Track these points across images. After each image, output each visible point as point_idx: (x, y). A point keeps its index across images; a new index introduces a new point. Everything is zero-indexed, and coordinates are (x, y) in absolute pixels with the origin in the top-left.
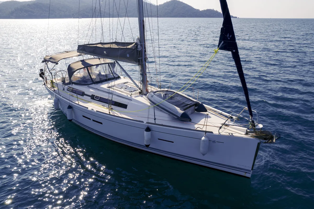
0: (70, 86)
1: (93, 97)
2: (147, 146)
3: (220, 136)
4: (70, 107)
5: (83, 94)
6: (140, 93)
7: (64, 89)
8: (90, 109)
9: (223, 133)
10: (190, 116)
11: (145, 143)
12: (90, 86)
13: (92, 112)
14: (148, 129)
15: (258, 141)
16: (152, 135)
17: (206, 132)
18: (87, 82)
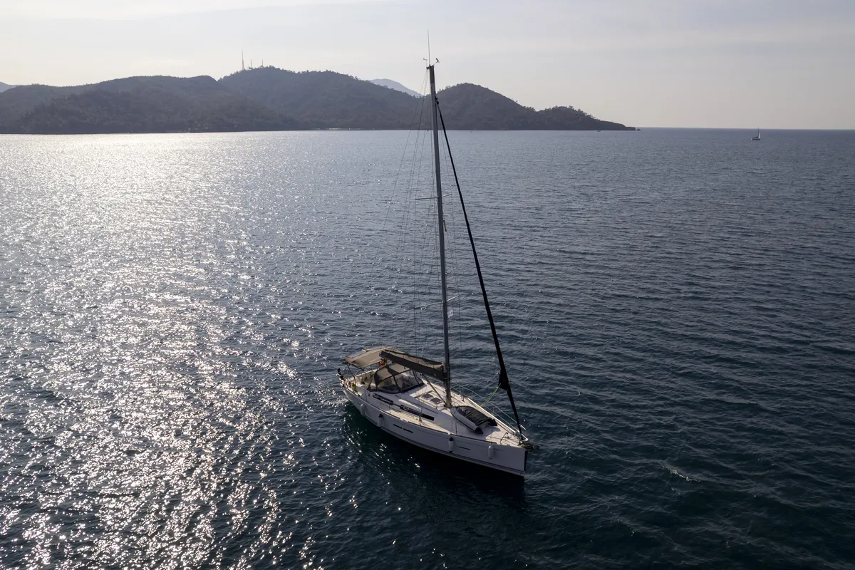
0: (377, 393)
1: (402, 408)
2: (451, 452)
3: (501, 446)
4: (381, 416)
5: (391, 403)
6: (445, 406)
7: (369, 395)
8: (402, 419)
9: (503, 444)
10: (483, 430)
11: (450, 450)
12: (398, 394)
13: (404, 422)
14: (451, 439)
15: (525, 450)
16: (454, 443)
17: (492, 442)
18: (392, 390)
